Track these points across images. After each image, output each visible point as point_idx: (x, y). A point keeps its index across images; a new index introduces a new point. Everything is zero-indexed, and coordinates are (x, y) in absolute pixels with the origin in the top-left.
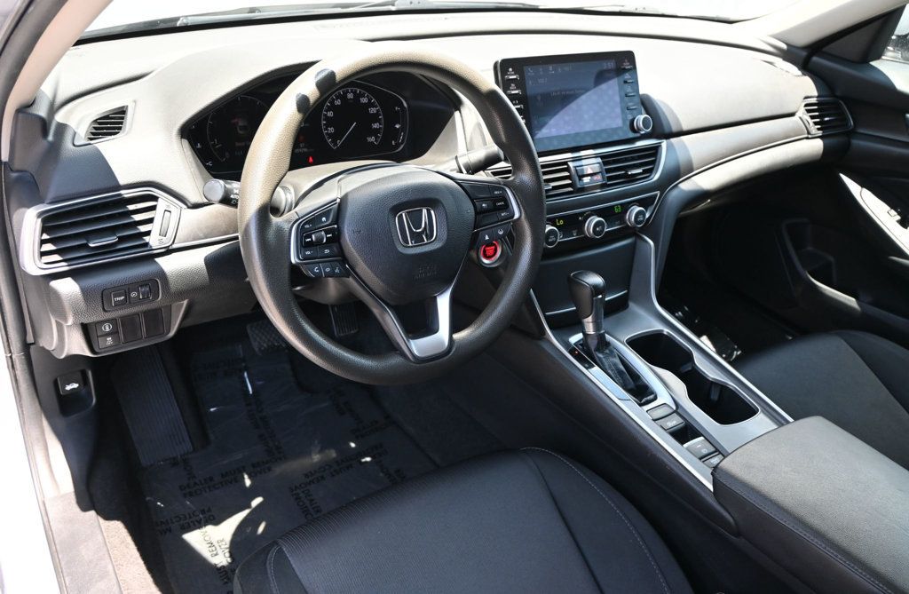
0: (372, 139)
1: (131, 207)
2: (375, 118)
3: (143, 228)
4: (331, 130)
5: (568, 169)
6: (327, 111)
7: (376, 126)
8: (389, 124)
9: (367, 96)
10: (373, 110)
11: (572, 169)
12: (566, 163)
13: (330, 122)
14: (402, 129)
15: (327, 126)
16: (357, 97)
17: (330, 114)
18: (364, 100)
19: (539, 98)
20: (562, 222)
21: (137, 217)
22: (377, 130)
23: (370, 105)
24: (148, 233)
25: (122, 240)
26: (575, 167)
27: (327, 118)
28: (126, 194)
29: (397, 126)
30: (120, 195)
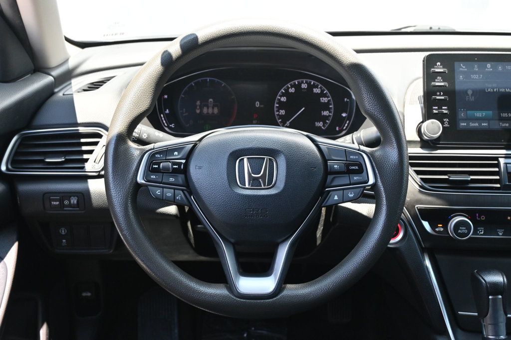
0: (320, 124)
1: (83, 140)
2: (326, 107)
3: (85, 156)
4: (282, 112)
5: (498, 165)
6: (281, 96)
7: (326, 113)
8: (338, 112)
9: (321, 88)
10: (324, 100)
11: (502, 165)
12: (496, 159)
13: (282, 105)
14: (349, 118)
15: (279, 109)
16: (311, 87)
17: (284, 99)
18: (317, 91)
19: (470, 92)
20: (483, 218)
21: (84, 148)
22: (327, 117)
23: (322, 95)
24: (87, 160)
25: (67, 161)
26: (506, 164)
27: (280, 102)
28: (82, 130)
29: (344, 115)
30: (78, 130)
